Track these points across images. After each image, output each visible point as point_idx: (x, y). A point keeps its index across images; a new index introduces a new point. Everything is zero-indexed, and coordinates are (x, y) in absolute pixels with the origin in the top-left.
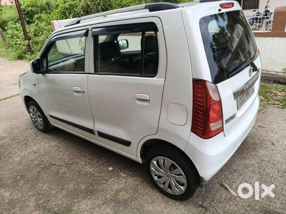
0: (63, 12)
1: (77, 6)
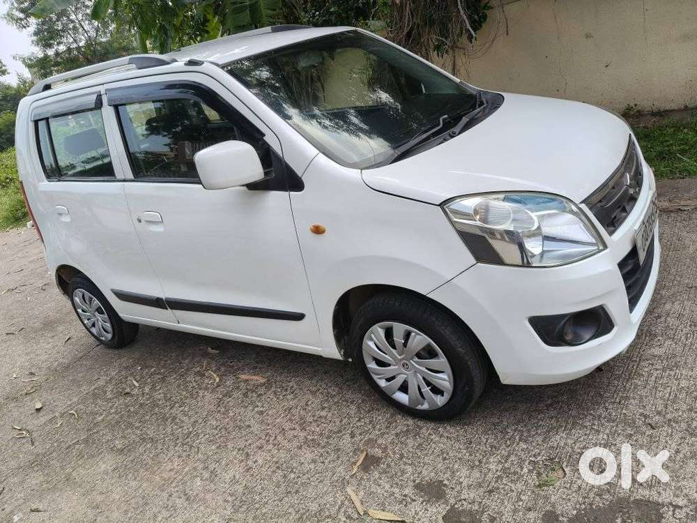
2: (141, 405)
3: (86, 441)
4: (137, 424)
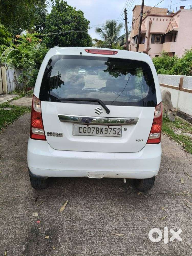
0: (176, 70)
1: (189, 66)
3: (168, 161)
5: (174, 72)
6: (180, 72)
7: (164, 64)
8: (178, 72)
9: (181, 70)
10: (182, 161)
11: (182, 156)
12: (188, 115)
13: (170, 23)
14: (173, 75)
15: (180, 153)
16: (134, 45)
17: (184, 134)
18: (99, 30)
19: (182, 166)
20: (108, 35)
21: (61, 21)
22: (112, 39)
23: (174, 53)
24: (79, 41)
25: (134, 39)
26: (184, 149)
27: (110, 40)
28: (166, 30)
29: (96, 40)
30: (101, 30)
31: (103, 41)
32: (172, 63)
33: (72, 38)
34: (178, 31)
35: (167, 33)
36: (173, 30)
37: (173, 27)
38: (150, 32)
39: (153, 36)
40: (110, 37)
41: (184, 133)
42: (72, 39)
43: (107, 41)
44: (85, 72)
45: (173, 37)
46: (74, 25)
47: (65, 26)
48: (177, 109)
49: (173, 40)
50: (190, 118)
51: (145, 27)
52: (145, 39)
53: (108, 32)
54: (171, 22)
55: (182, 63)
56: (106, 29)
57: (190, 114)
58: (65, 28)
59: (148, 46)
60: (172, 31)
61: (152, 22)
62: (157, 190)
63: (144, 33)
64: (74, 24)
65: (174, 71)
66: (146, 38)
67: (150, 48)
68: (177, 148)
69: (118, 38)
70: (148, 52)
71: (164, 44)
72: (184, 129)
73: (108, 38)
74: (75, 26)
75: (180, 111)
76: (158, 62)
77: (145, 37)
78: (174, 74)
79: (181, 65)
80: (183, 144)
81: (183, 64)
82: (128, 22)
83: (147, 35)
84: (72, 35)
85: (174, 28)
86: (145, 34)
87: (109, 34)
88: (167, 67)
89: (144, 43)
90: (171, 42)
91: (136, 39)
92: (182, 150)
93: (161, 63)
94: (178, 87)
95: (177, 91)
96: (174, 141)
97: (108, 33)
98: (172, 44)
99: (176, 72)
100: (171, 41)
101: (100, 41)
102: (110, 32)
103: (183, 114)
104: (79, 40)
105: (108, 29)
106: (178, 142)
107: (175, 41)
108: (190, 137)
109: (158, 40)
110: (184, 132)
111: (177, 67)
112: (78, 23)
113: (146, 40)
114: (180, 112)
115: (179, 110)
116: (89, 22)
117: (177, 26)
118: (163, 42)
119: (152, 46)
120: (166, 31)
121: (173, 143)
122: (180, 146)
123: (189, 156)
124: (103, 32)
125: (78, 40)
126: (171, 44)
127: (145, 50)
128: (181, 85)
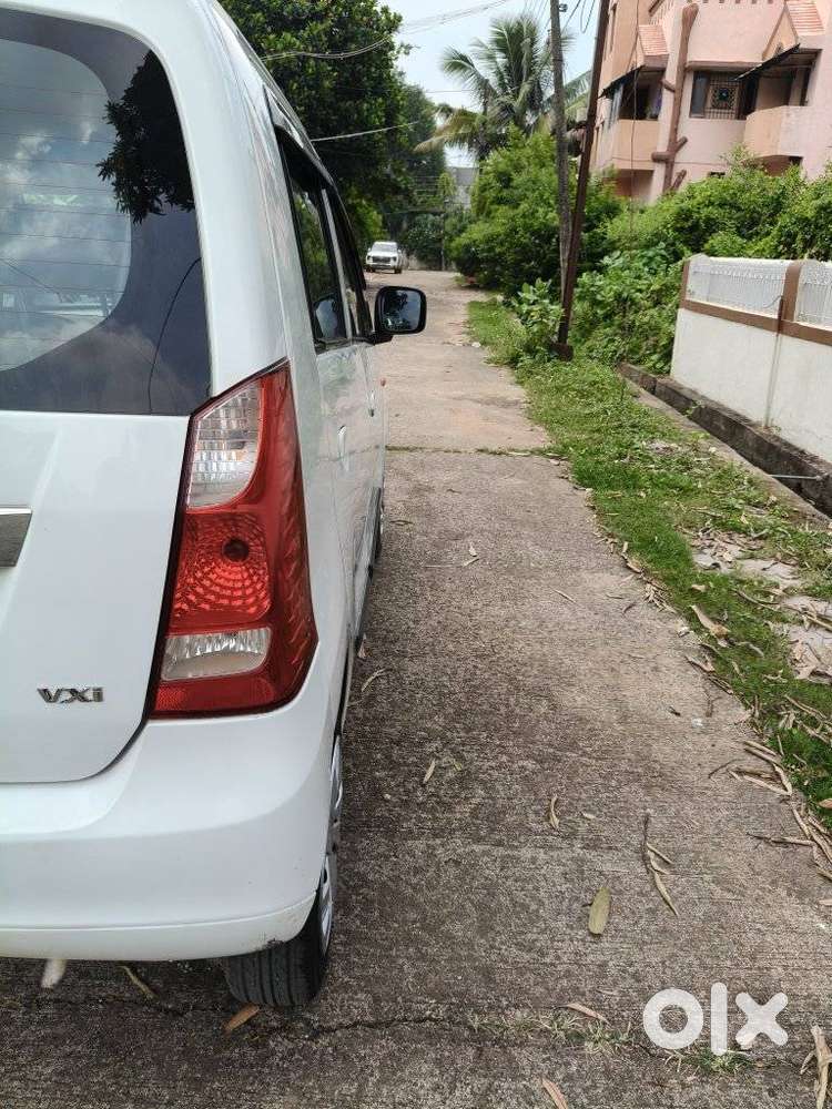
0: (789, 234)
2: (468, 730)
3: (573, 746)
4: (503, 710)
5: (776, 247)
6: (808, 244)
7: (739, 209)
8: (798, 245)
9: (813, 237)
10: (663, 752)
11: (677, 714)
12: (814, 459)
13: (785, 10)
14: (772, 262)
15: (676, 689)
16: (609, 127)
17: (752, 568)
18: (459, 63)
19: (648, 788)
20: (503, 85)
21: (259, 14)
22: (516, 104)
23: (797, 160)
24: (347, 110)
25: (612, 98)
26: (710, 667)
27: (507, 108)
28: (764, 48)
29: (446, 110)
30: (467, 61)
31: (473, 115)
32: (777, 205)
33: (314, 92)
34: (823, 52)
35: (766, 65)
36: (797, 47)
37: (795, 34)
38: (688, 60)
39: (702, 81)
40: (508, 94)
41: (752, 562)
42: (314, 99)
43: (493, 111)
44: (395, 255)
45: (795, 83)
46: (322, 33)
47: (279, 35)
48: (767, 427)
49: (795, 95)
50: (818, 477)
51: (663, 38)
52: (661, 93)
53: (499, 73)
54: (790, 8)
55: (819, 202)
56: (491, 57)
57: (822, 457)
58: (279, 46)
59: (675, 131)
60: (791, 52)
61: (696, 12)
62: (381, 990)
63: (658, 65)
64: (320, 27)
65: (780, 243)
66: (669, 89)
67: (685, 141)
68: (670, 660)
69: (548, 96)
70: (677, 160)
71: (748, 117)
72: (760, 538)
73: (501, 99)
74: (325, 39)
75: (778, 439)
76: (711, 203)
77: (661, 83)
78: (777, 257)
79: (810, 214)
80: (714, 628)
81: (822, 208)
82: (565, 6)
83: (671, 77)
84: (313, 79)
85: (800, 34)
86: (662, 71)
87: (506, 81)
88: (754, 222)
89: (655, 117)
90: (783, 109)
91: (618, 96)
92: (692, 672)
93: (721, 205)
94: (776, 317)
95: (768, 337)
96: (669, 608)
97: (502, 78)
98: (788, 115)
99: (788, 245)
100: (786, 102)
101: (463, 113)
102: (508, 69)
103: (790, 457)
104: (348, 104)
105: (501, 59)
106: (692, 618)
107: (803, 102)
108: (777, 587)
109: (724, 99)
110: (752, 557)
111: (794, 220)
112: (341, 23)
113: (667, 99)
114: (777, 444)
115: (775, 432)
116: (399, 19)
117: (820, 27)
118: (745, 110)
119: (691, 127)
120: (764, 54)
121: (658, 625)
122: (694, 640)
123: (720, 714)
124: (475, 72)
125: (342, 104)
126: (785, 120)
127: (662, 148)
128: (786, 306)
